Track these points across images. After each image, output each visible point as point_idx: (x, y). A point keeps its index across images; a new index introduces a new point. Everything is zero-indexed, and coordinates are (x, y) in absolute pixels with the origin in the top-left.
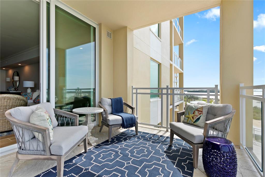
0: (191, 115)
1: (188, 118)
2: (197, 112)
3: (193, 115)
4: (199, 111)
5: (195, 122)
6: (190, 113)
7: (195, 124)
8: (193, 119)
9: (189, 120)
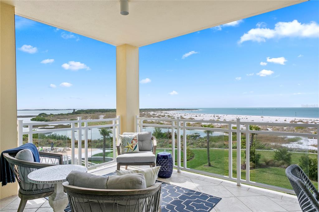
0: (130, 145)
1: (128, 148)
2: (134, 141)
3: (131, 144)
4: (135, 140)
5: (134, 150)
6: (128, 143)
7: (134, 151)
8: (132, 147)
9: (130, 149)
